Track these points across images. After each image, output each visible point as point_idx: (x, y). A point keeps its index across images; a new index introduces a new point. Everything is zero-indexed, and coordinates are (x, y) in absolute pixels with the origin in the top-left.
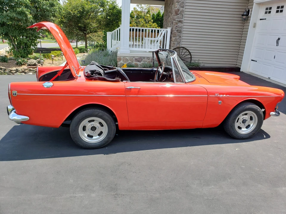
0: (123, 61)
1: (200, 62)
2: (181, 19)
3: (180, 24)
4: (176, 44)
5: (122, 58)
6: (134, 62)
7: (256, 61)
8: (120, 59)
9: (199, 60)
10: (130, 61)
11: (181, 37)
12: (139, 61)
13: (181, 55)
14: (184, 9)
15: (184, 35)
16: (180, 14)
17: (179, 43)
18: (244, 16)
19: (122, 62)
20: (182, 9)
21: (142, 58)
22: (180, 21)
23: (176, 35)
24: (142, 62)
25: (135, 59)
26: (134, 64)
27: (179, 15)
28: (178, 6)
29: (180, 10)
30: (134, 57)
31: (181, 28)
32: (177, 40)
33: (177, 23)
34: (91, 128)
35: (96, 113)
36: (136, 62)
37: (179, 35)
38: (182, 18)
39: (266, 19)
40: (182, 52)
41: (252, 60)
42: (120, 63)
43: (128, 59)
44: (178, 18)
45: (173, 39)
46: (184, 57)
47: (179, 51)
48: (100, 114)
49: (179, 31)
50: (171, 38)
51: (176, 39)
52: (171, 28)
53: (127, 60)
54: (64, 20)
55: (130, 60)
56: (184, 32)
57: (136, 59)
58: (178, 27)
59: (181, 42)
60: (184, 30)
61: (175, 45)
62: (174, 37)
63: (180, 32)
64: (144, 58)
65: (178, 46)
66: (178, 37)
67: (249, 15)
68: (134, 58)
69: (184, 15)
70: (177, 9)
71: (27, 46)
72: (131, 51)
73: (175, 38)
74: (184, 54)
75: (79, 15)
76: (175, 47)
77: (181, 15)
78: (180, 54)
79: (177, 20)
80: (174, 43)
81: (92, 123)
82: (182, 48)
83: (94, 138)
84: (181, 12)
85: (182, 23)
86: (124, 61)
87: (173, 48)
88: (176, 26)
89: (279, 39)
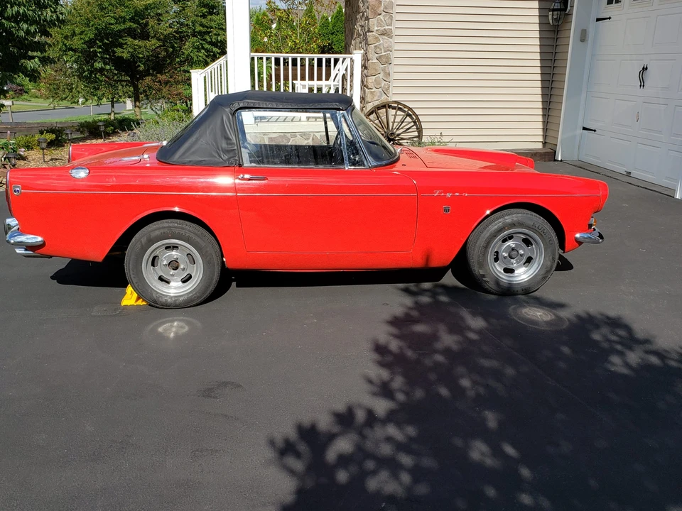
1: (445, 139)
2: (387, 27)
3: (384, 41)
4: (379, 94)
7: (595, 131)
9: (441, 135)
11: (389, 74)
15: (398, 69)
16: (384, 13)
17: (386, 91)
18: (555, 13)
21: (288, 135)
22: (385, 33)
23: (376, 70)
25: (269, 138)
27: (381, 17)
29: (383, 4)
30: (265, 134)
31: (389, 50)
32: (380, 84)
33: (376, 39)
37: (384, 70)
38: (391, 25)
39: (610, 18)
41: (584, 129)
44: (380, 25)
45: (371, 80)
47: (387, 112)
49: (384, 60)
50: (364, 78)
51: (377, 82)
52: (362, 52)
56: (397, 62)
57: (272, 140)
58: (381, 47)
59: (391, 89)
60: (398, 54)
61: (376, 98)
62: (372, 75)
63: (385, 61)
64: (294, 134)
65: (384, 99)
66: (381, 76)
67: (569, 8)
68: (266, 138)
69: (394, 15)
73: (374, 77)
76: (376, 103)
77: (386, 16)
79: (376, 28)
80: (372, 93)
84: (386, 8)
85: (392, 37)
87: (369, 107)
88: (375, 46)
89: (645, 69)
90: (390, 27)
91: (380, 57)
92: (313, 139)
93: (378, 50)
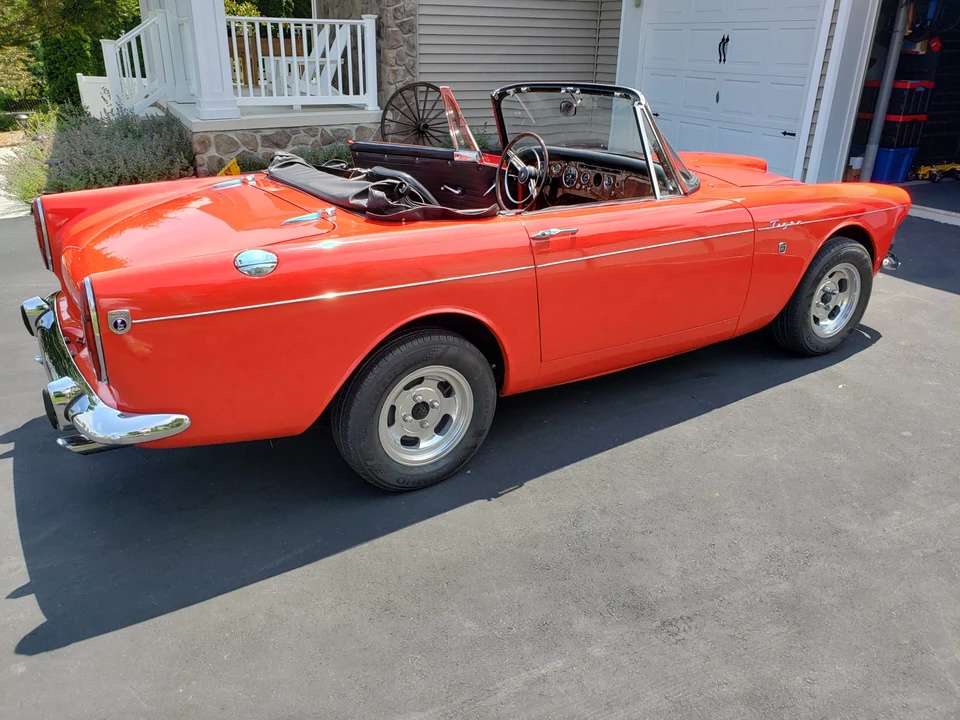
0: (218, 148)
3: (406, 2)
4: (402, 73)
5: (212, 136)
6: (260, 148)
8: (205, 144)
9: (485, 126)
10: (244, 148)
11: (414, 47)
12: (276, 146)
13: (424, 110)
15: (424, 40)
17: (410, 70)
19: (212, 152)
21: (288, 131)
23: (398, 41)
24: (290, 145)
25: (263, 137)
26: (260, 157)
30: (257, 130)
31: (413, 15)
32: (403, 60)
34: (413, 410)
35: (440, 349)
36: (269, 150)
37: (407, 41)
40: (425, 101)
42: (205, 157)
43: (236, 139)
45: (391, 54)
46: (435, 118)
48: (453, 351)
49: (407, 28)
50: (379, 51)
51: (399, 58)
52: (376, 16)
53: (235, 144)
55: (245, 144)
56: (422, 30)
57: (266, 139)
58: (402, 10)
59: (417, 66)
60: (422, 20)
61: (399, 79)
62: (392, 48)
63: (409, 28)
64: (295, 130)
65: (409, 78)
66: (404, 49)
68: (258, 136)
72: (244, 110)
73: (395, 51)
74: (433, 109)
76: (400, 85)
78: (421, 107)
80: (394, 72)
81: (419, 389)
82: (425, 89)
83: (423, 444)
86: (222, 149)
87: (392, 90)
88: (395, 9)
89: (725, 41)
91: (402, 24)
92: (322, 135)
93: (399, 14)
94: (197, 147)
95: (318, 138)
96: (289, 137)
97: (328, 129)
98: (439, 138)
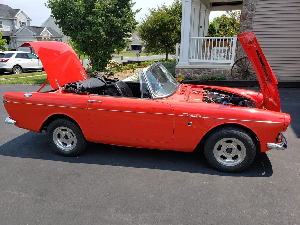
0: (181, 73)
2: (249, 25)
3: (247, 31)
5: (180, 70)
6: (193, 74)
8: (178, 72)
10: (188, 74)
12: (198, 74)
14: (253, 13)
19: (180, 74)
20: (251, 12)
21: (202, 70)
22: (248, 28)
24: (202, 74)
26: (192, 77)
27: (247, 21)
28: (246, 10)
29: (248, 14)
30: (193, 69)
33: (244, 30)
34: (65, 136)
36: (195, 75)
38: (251, 24)
42: (178, 75)
43: (186, 71)
44: (245, 24)
46: (252, 69)
47: (246, 61)
53: (186, 72)
54: (144, 34)
55: (189, 72)
57: (195, 71)
61: (241, 55)
62: (240, 46)
64: (204, 69)
68: (193, 71)
69: (253, 20)
70: (244, 13)
71: (102, 60)
72: (190, 63)
75: (158, 28)
76: (241, 58)
77: (249, 20)
78: (247, 65)
79: (244, 26)
80: (240, 53)
81: (65, 132)
83: (67, 146)
84: (249, 16)
85: (251, 29)
86: (182, 73)
87: (238, 59)
90: (250, 25)
92: (212, 72)
94: (176, 73)
95: (211, 72)
96: (202, 72)
97: (214, 70)
98: (253, 76)
